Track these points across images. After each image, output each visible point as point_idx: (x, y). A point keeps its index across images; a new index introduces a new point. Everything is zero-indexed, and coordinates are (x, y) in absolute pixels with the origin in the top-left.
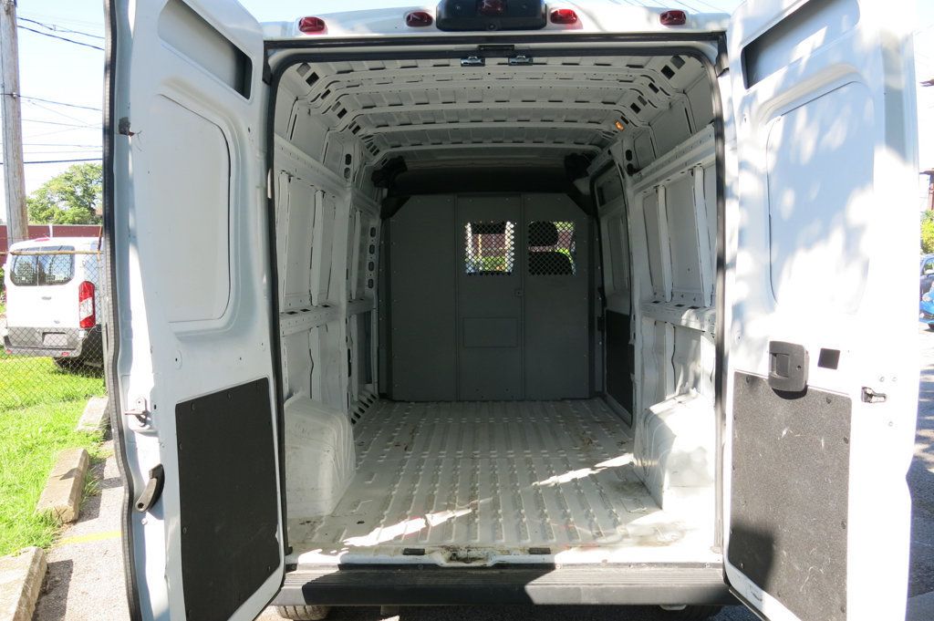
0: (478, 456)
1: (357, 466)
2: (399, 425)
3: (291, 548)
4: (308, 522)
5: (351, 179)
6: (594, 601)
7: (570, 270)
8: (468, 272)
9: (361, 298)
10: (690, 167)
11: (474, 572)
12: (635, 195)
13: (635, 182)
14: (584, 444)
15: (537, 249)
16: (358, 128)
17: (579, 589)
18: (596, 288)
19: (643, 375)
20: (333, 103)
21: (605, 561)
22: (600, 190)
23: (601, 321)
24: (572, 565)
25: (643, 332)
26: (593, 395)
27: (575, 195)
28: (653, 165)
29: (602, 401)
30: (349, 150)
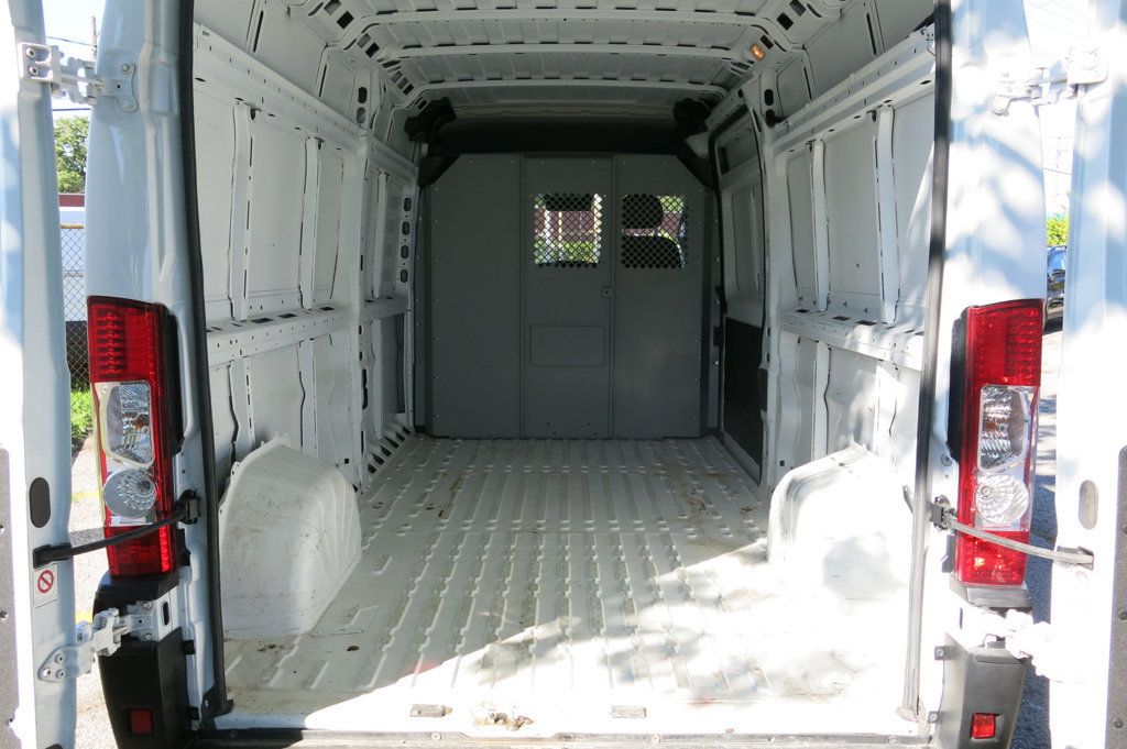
0: (542, 529)
1: (364, 543)
2: (435, 476)
3: (232, 701)
4: (272, 647)
5: (366, 124)
7: (678, 262)
8: (537, 261)
9: (388, 295)
10: (871, 107)
12: (775, 155)
13: (778, 136)
14: (693, 511)
15: (633, 232)
16: (374, 47)
18: (713, 286)
19: (781, 414)
20: (359, 35)
21: (730, 731)
22: (723, 151)
23: (718, 332)
24: (677, 737)
25: (781, 353)
26: (706, 432)
27: (688, 158)
28: (809, 107)
29: (718, 442)
30: (364, 82)
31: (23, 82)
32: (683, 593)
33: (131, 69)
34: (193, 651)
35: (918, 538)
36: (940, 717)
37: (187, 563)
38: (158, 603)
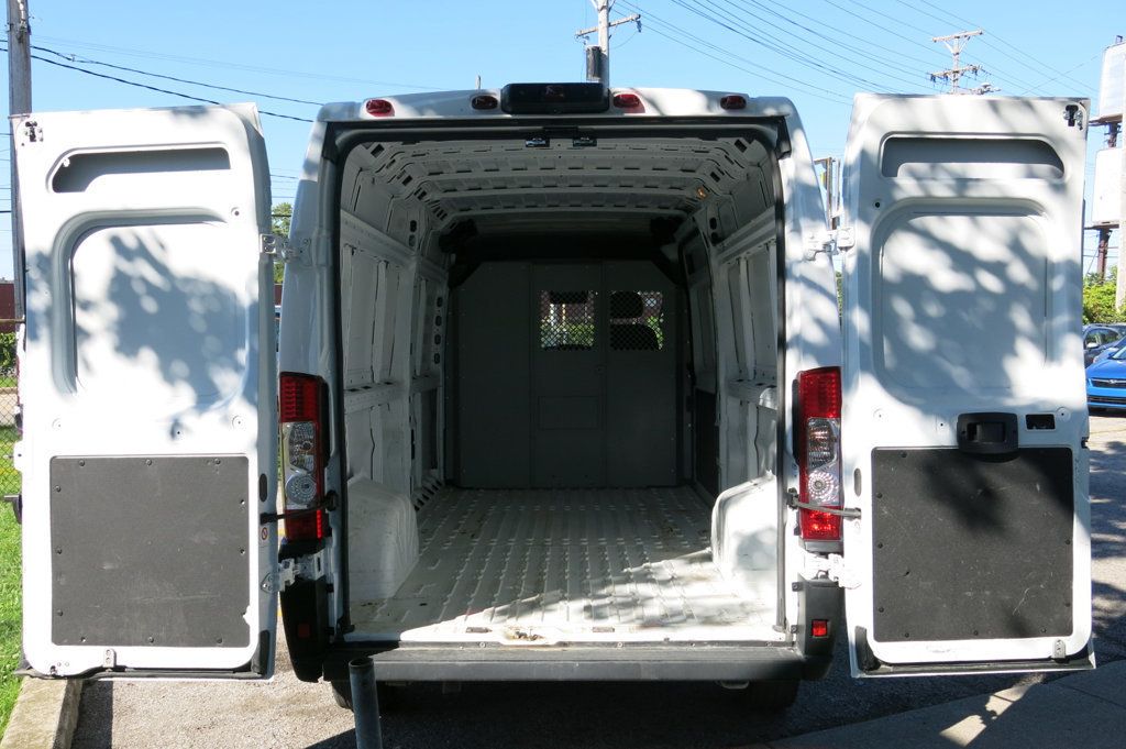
0: (548, 544)
1: (420, 552)
2: (465, 514)
3: (354, 624)
4: (370, 604)
5: (416, 247)
6: (654, 677)
7: (657, 345)
8: (543, 346)
9: (426, 374)
10: (765, 241)
11: (536, 650)
12: (719, 266)
13: (719, 252)
14: (663, 532)
15: (618, 321)
16: (424, 194)
17: (638, 665)
18: (686, 364)
19: (728, 459)
20: (398, 172)
21: (667, 640)
22: (690, 257)
23: (690, 400)
24: (634, 643)
26: (682, 482)
27: (664, 265)
30: (414, 216)
31: (261, 255)
32: (645, 578)
33: (308, 241)
34: (332, 591)
35: (781, 514)
36: (796, 629)
37: (330, 534)
38: (316, 556)
